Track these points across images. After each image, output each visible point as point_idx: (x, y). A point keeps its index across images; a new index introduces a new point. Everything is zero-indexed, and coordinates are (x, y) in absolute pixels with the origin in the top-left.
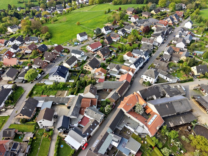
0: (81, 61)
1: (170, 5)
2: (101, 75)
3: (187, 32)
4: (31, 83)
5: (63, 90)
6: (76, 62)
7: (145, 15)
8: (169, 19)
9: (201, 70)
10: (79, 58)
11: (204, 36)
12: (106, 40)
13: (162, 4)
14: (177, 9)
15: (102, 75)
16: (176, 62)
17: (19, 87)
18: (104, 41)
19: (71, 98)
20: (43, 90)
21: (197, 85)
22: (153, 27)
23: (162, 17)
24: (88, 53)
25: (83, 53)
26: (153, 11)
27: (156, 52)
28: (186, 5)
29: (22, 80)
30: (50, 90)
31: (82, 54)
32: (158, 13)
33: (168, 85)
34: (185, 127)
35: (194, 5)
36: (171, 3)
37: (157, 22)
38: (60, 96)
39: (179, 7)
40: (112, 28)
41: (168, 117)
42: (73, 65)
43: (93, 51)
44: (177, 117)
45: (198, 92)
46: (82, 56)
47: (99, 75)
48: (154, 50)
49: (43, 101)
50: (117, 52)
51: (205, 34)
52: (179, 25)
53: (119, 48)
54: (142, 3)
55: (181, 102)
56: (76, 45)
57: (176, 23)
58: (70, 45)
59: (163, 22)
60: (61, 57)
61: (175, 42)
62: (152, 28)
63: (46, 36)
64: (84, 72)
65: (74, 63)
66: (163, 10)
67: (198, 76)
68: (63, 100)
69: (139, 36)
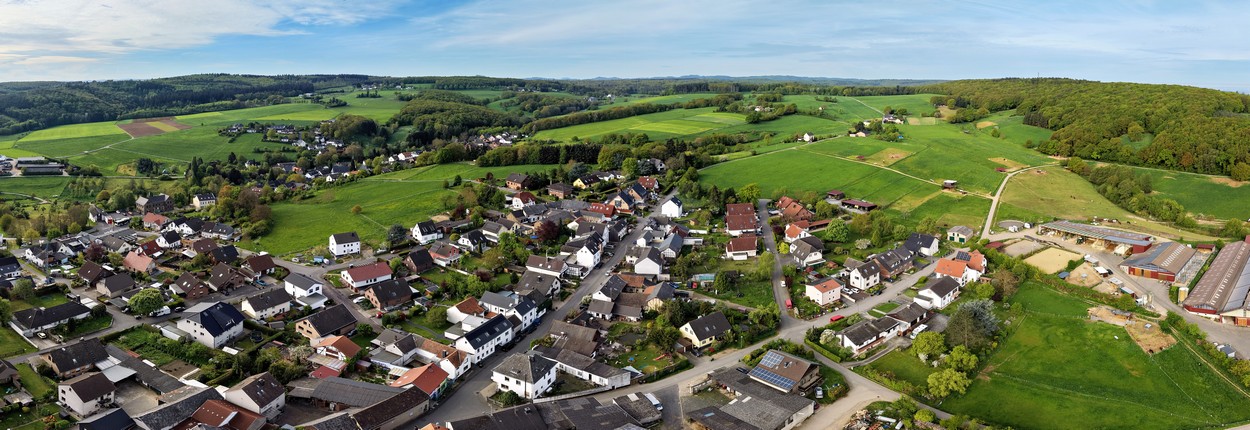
0: (301, 308)
6: (287, 306)
10: (301, 298)
12: (409, 259)
18: (405, 262)
25: (318, 288)
31: (314, 287)
42: (270, 312)
43: (355, 285)
46: (315, 296)
50: (437, 296)
53: (444, 285)
61: (634, 259)
65: (277, 309)
69: (519, 251)
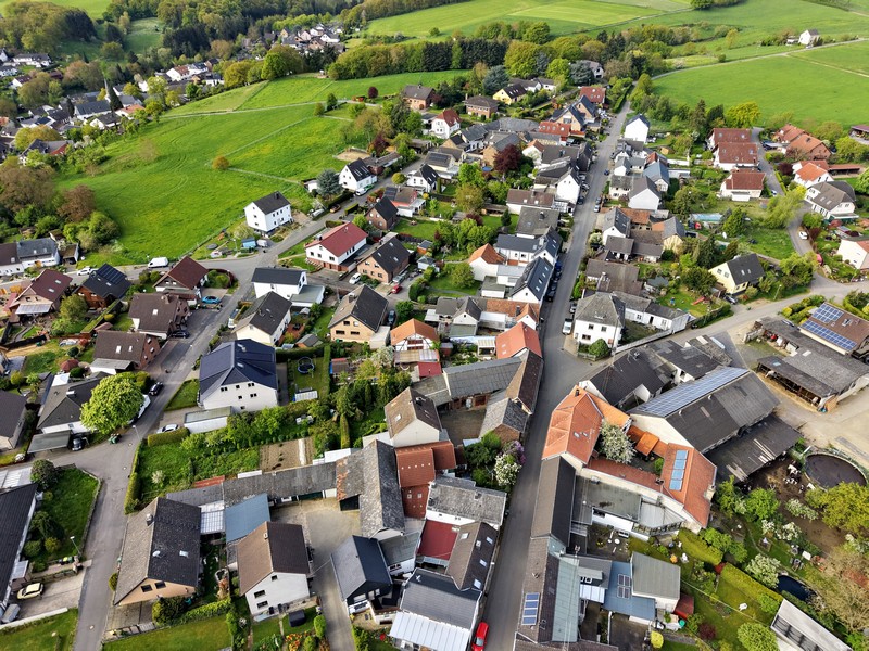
0: (305, 311)
1: (551, 66)
2: (417, 348)
3: (643, 155)
4: (117, 441)
5: (284, 439)
6: (288, 317)
7: (476, 110)
8: (569, 116)
9: (743, 272)
10: (293, 298)
11: (698, 162)
12: (374, 214)
13: (522, 66)
14: (576, 79)
15: (421, 348)
16: (652, 259)
17: (61, 470)
19: (341, 461)
20: (193, 460)
21: (751, 324)
22: (526, 147)
23: (539, 110)
24: (318, 274)
25: (304, 278)
26: (502, 91)
27: (571, 236)
28: (602, 64)
29: (67, 438)
30: (221, 452)
31: (301, 279)
32: (519, 99)
33: (670, 341)
34: (780, 471)
35: (628, 62)
36: (554, 62)
37: (534, 131)
38: (279, 465)
39: (583, 71)
40: (375, 169)
41: (717, 448)
42: (279, 331)
43: (337, 261)
44: (744, 445)
45: (762, 348)
46: (305, 289)
47: (409, 349)
48: (563, 229)
49: (220, 506)
50: (436, 252)
51: (699, 156)
52: (605, 133)
53: (438, 236)
54: (447, 67)
55: (740, 388)
56: (251, 250)
57: (595, 129)
58: (224, 255)
59: (554, 128)
60: (206, 308)
61: (621, 192)
62: (526, 152)
63: (97, 230)
64: (342, 351)
65: (282, 325)
66: (534, 86)
67: (741, 296)
68: (309, 478)
